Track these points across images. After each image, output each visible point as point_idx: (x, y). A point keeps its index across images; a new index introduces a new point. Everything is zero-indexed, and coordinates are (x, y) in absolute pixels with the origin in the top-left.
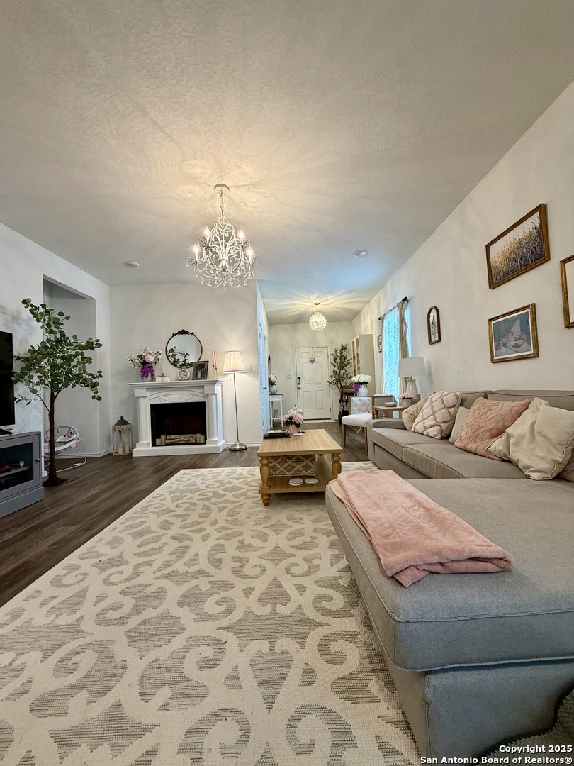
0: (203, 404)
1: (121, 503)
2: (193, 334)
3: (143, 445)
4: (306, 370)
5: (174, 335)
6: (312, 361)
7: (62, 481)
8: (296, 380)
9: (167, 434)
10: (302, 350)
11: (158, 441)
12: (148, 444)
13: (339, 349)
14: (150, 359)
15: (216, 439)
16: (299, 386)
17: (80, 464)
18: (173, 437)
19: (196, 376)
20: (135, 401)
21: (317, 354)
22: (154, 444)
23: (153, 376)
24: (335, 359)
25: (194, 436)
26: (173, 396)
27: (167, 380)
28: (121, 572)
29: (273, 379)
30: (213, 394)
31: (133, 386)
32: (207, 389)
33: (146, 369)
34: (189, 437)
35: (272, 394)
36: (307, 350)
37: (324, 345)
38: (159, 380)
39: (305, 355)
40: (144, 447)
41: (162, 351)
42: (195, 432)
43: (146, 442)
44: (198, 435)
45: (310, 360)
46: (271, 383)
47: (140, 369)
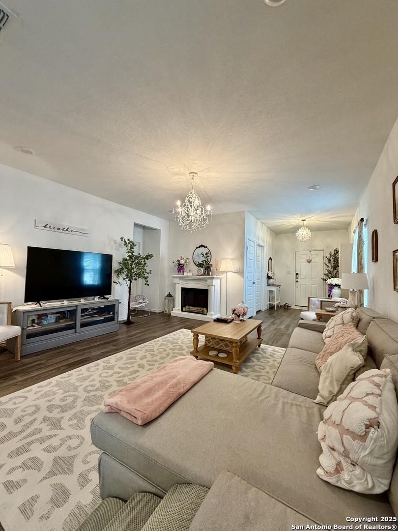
0: (207, 291)
1: (140, 341)
2: (206, 247)
3: (176, 310)
4: (304, 268)
5: (197, 248)
6: (309, 262)
7: (132, 323)
8: (294, 275)
9: (189, 306)
10: (300, 253)
11: (184, 309)
12: (179, 310)
13: (333, 253)
14: (182, 262)
15: (213, 313)
16: (297, 280)
17: (146, 315)
18: (191, 307)
19: (205, 273)
20: (174, 285)
21: (313, 256)
22: (182, 310)
23: (183, 272)
24: (329, 261)
25: (202, 309)
26: (192, 284)
27: (190, 275)
28: (107, 373)
29: (270, 275)
30: (212, 285)
31: (173, 277)
32: (209, 282)
33: (181, 268)
34: (199, 309)
35: (269, 285)
36: (305, 253)
37: (320, 249)
38: (185, 274)
39: (303, 256)
40: (177, 311)
41: (190, 257)
42: (203, 307)
43: (178, 308)
44: (204, 309)
45: (307, 261)
46: (269, 278)
47: (177, 267)
